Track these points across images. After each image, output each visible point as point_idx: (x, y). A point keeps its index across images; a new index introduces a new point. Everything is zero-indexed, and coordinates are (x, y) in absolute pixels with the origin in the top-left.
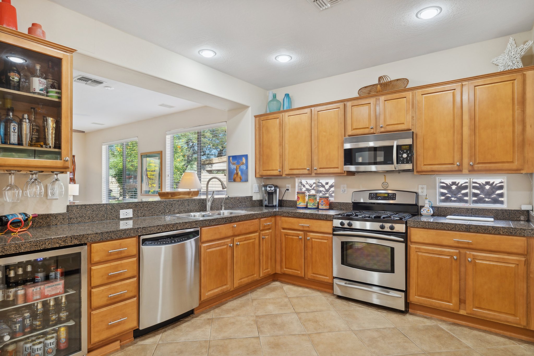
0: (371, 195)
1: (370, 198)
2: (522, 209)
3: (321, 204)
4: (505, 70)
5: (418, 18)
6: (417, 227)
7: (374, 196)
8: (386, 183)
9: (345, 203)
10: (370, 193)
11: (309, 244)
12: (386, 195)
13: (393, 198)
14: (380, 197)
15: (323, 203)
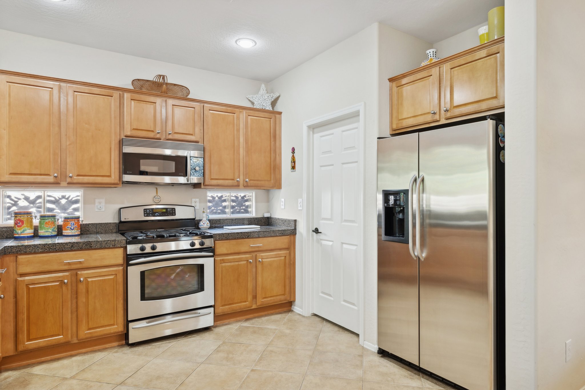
0: (146, 211)
1: (146, 215)
2: (265, 216)
3: (71, 229)
4: (260, 108)
5: (237, 44)
6: (222, 240)
7: (150, 212)
8: (158, 197)
9: (104, 223)
10: (144, 209)
11: (82, 288)
12: (164, 211)
13: (172, 213)
14: (157, 212)
15: (75, 226)
